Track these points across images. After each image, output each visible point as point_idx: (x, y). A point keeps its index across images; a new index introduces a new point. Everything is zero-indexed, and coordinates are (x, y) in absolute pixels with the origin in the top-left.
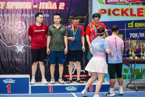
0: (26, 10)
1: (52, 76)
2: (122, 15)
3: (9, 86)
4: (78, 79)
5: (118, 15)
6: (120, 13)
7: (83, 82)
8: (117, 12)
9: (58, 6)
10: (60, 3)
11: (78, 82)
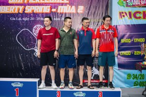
0: (43, 13)
1: (62, 81)
2: (144, 18)
3: (17, 90)
4: (89, 84)
5: (140, 18)
6: (142, 15)
7: (93, 87)
8: (138, 15)
9: (77, 9)
10: (79, 7)
11: (89, 87)
